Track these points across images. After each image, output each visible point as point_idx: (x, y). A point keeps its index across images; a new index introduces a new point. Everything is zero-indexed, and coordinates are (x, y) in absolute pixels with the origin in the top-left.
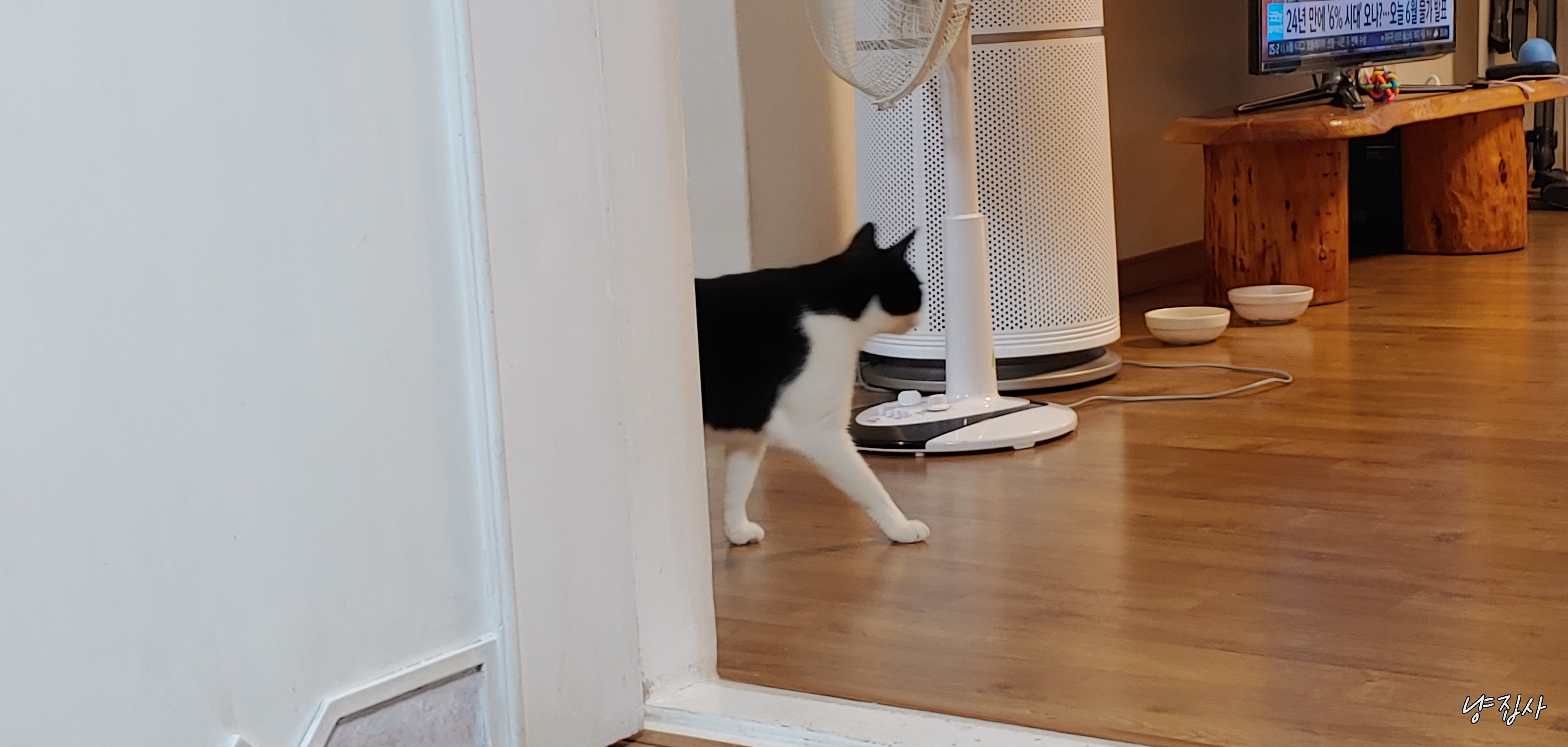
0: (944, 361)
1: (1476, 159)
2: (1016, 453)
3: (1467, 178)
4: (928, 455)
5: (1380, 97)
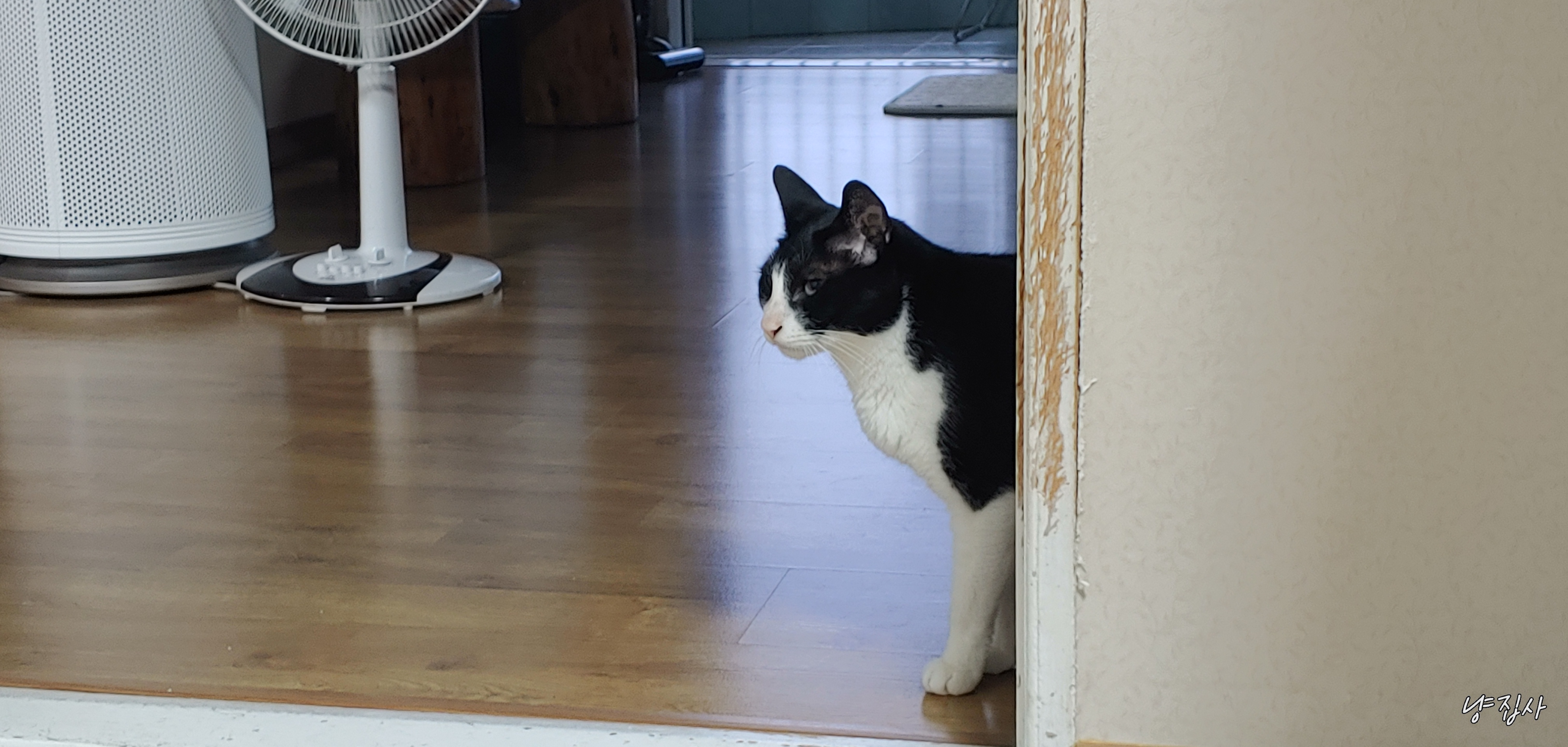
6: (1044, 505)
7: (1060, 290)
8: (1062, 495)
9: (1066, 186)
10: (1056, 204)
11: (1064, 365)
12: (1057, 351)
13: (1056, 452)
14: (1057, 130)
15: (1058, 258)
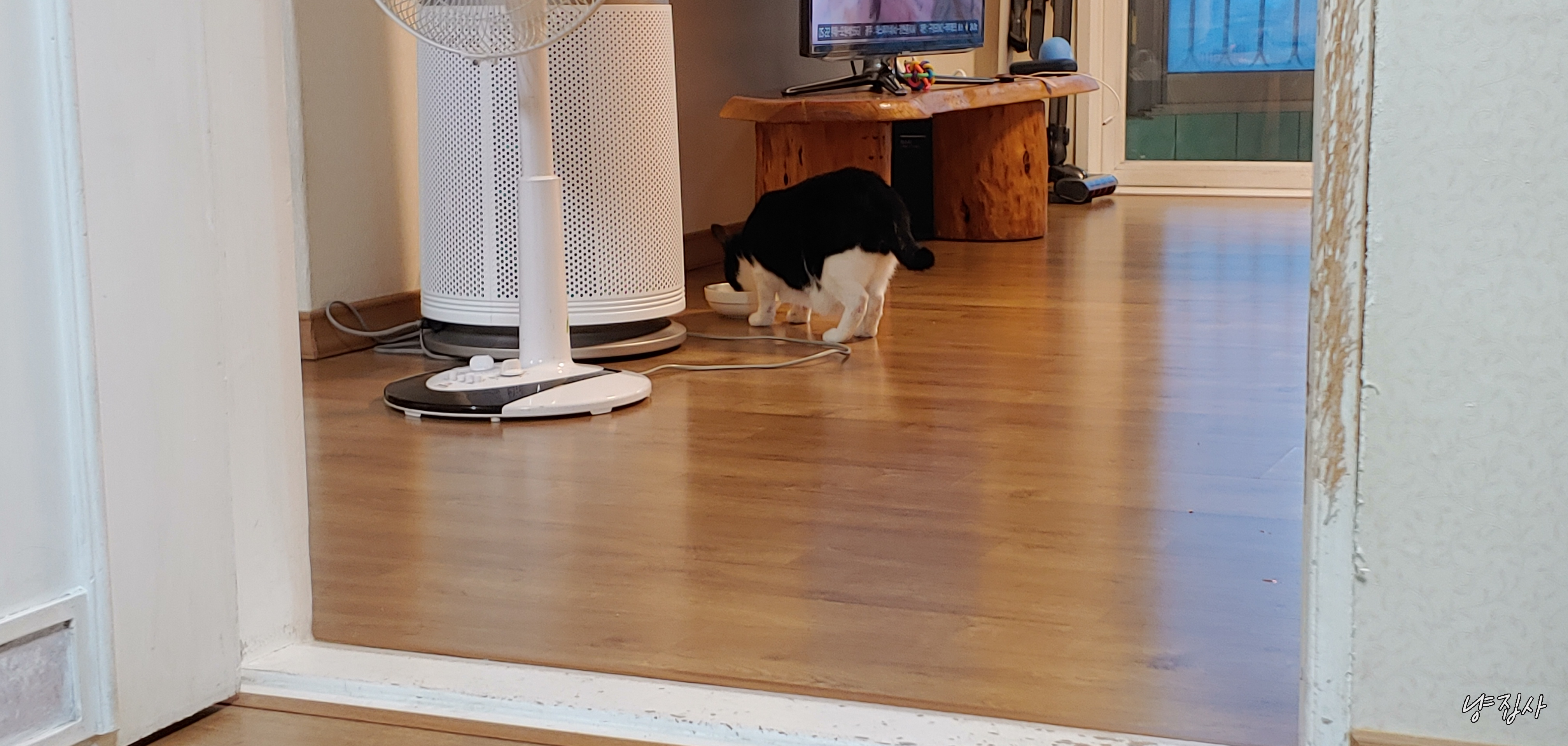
0: (518, 328)
1: (1002, 150)
2: (593, 418)
3: (994, 168)
4: (504, 420)
5: (918, 85)
6: (1325, 494)
7: (1344, 286)
8: (1343, 485)
9: (1353, 187)
10: (1342, 204)
11: (1346, 359)
12: (1340, 345)
13: (1337, 443)
14: (1344, 133)
15: (1344, 254)
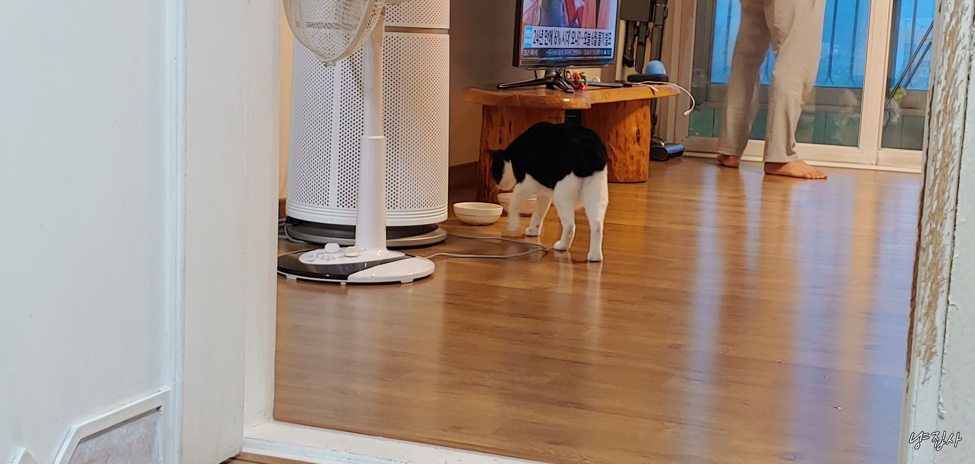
0: (355, 226)
1: (624, 127)
2: (402, 285)
3: (619, 138)
4: (348, 284)
5: (578, 86)
6: (923, 366)
7: (941, 246)
8: (934, 362)
9: (950, 188)
10: (943, 198)
11: (940, 289)
12: (937, 280)
13: (932, 337)
14: (946, 157)
15: (942, 228)
